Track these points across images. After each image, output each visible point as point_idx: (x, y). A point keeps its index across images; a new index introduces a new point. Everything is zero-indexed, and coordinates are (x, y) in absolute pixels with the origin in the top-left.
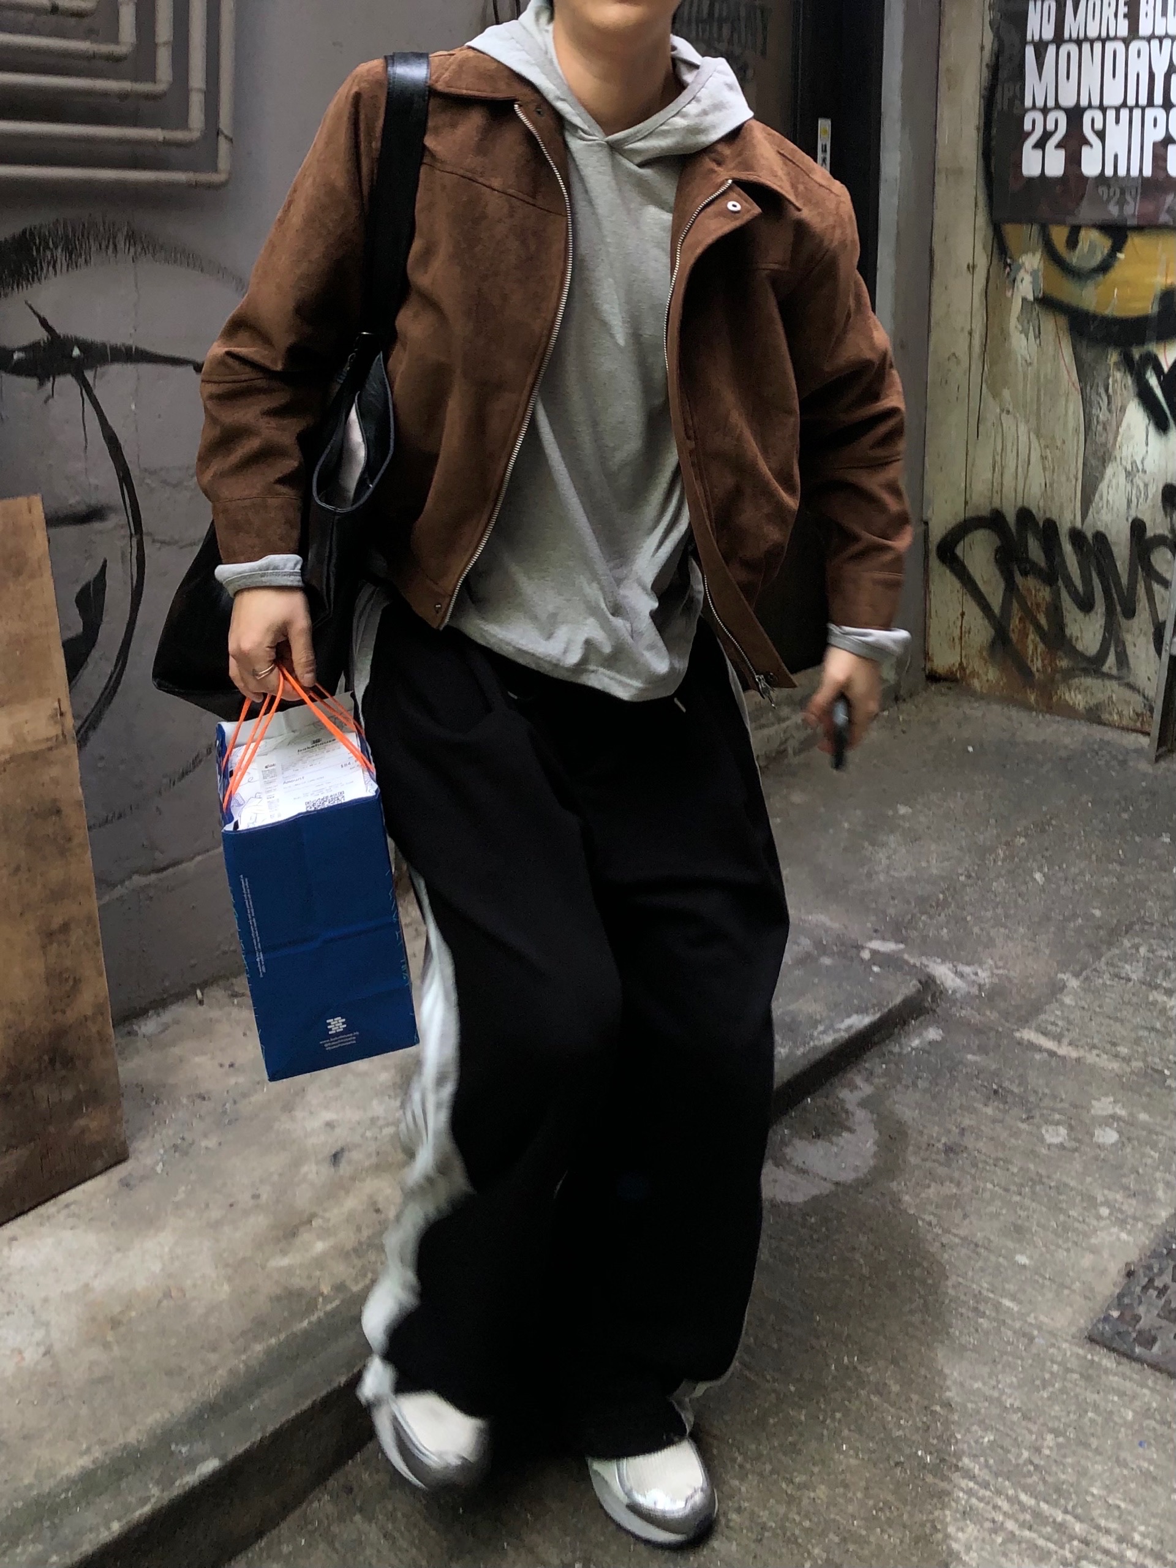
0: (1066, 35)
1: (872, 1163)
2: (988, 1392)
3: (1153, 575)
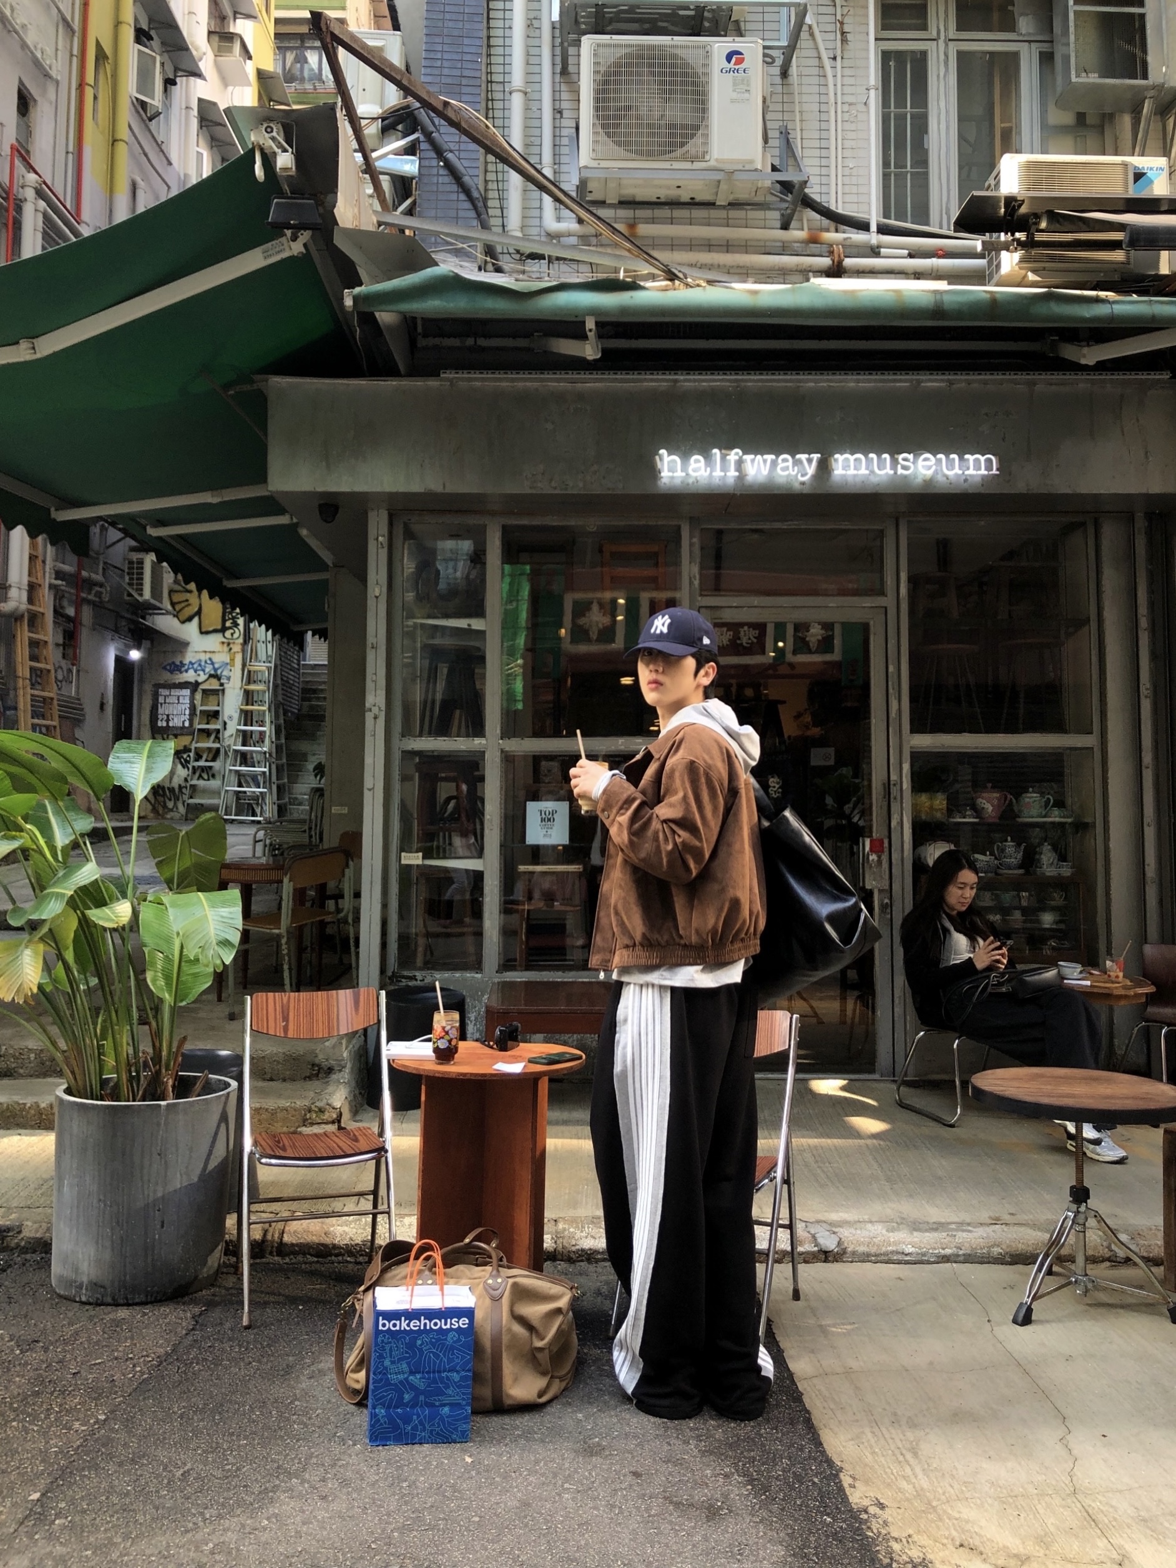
0: (166, 701)
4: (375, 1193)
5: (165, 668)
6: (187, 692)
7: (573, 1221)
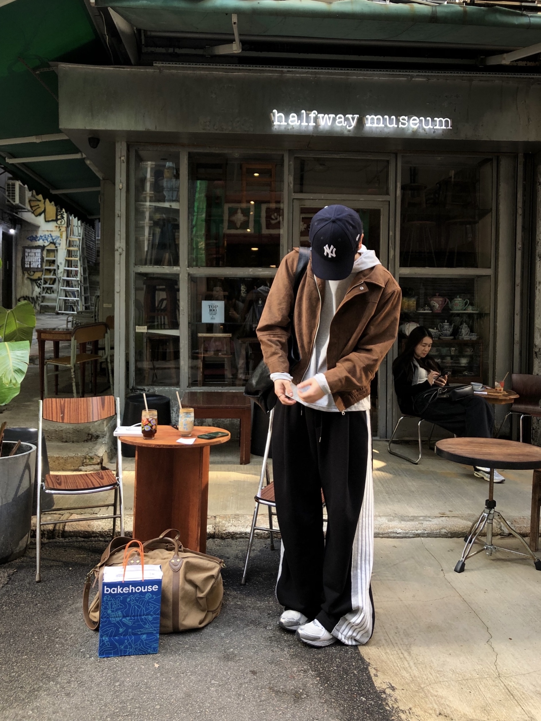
0: (29, 255)
3: (38, 299)
4: (115, 505)
5: (28, 239)
6: (39, 251)
7: (224, 517)
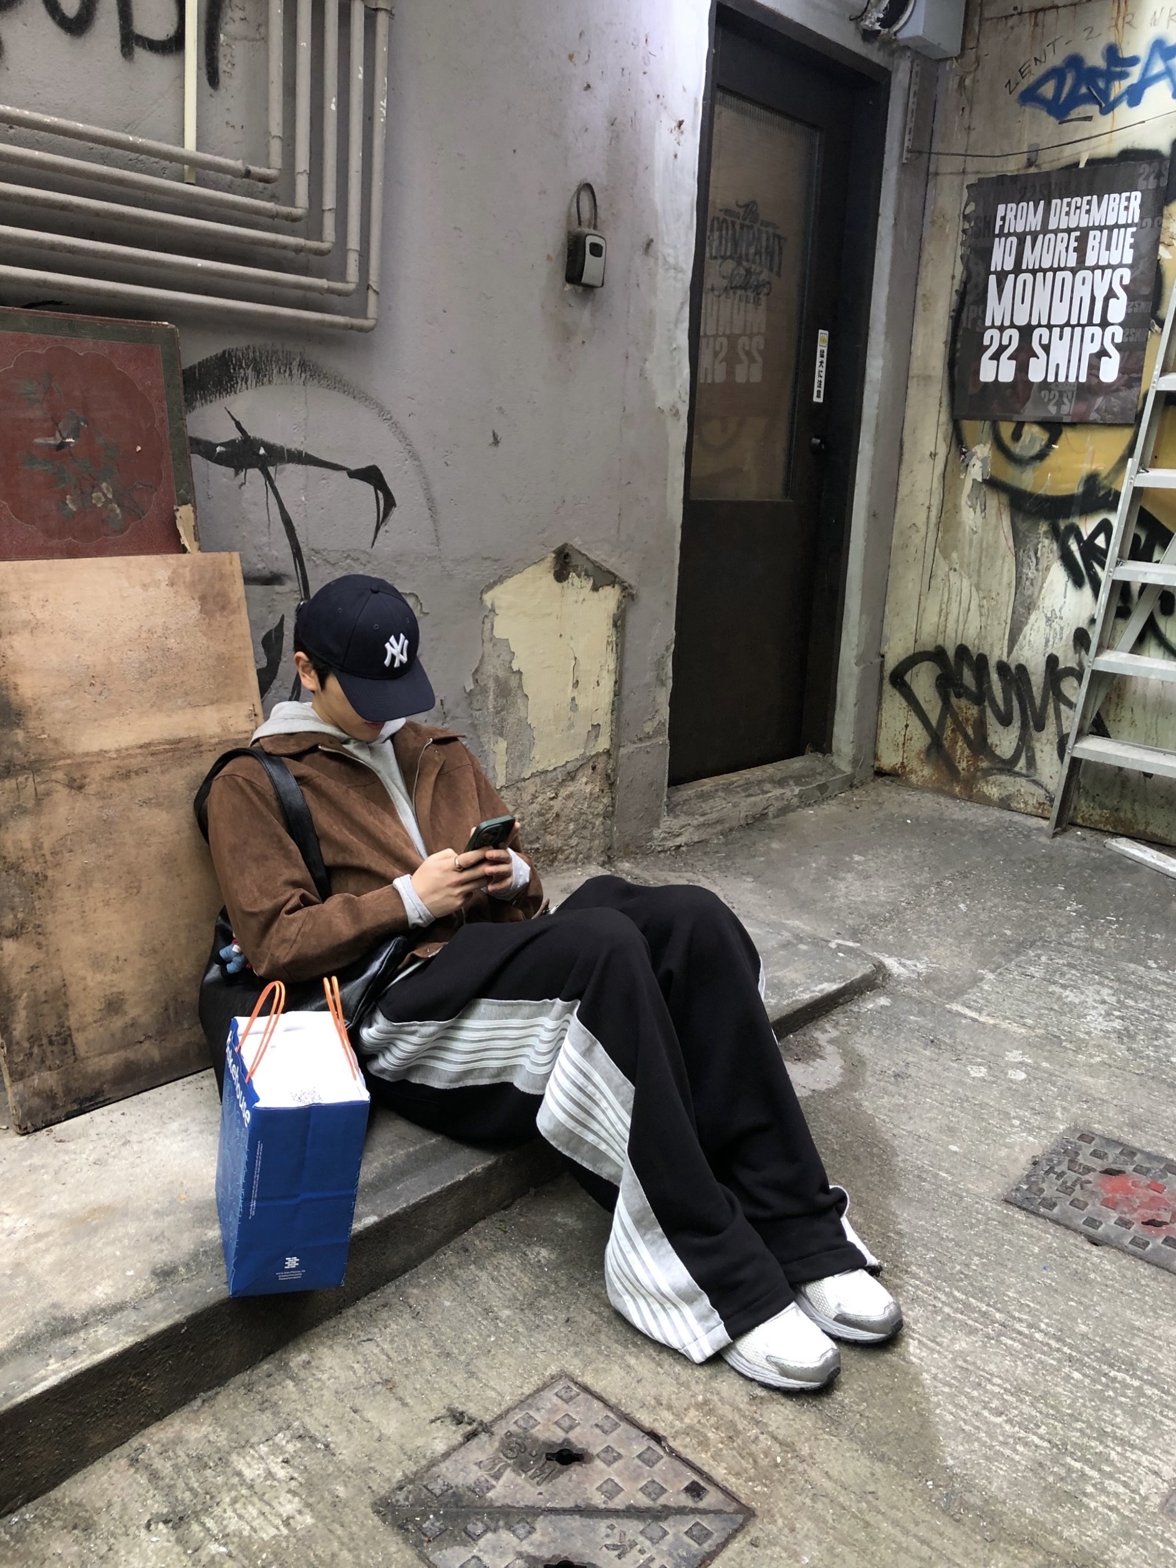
0: (1024, 267)
1: (839, 1079)
2: (927, 1226)
3: (1061, 698)
5: (1030, 96)
6: (1126, 207)
